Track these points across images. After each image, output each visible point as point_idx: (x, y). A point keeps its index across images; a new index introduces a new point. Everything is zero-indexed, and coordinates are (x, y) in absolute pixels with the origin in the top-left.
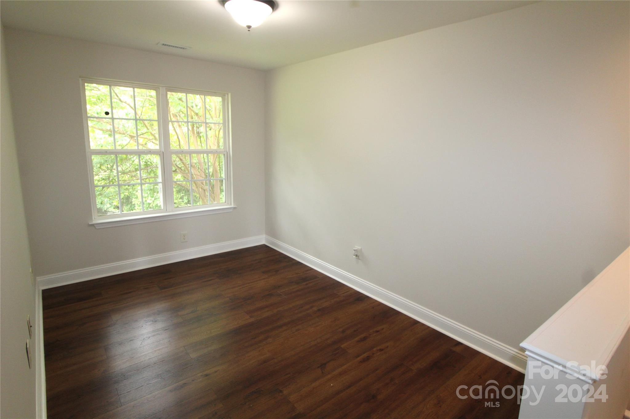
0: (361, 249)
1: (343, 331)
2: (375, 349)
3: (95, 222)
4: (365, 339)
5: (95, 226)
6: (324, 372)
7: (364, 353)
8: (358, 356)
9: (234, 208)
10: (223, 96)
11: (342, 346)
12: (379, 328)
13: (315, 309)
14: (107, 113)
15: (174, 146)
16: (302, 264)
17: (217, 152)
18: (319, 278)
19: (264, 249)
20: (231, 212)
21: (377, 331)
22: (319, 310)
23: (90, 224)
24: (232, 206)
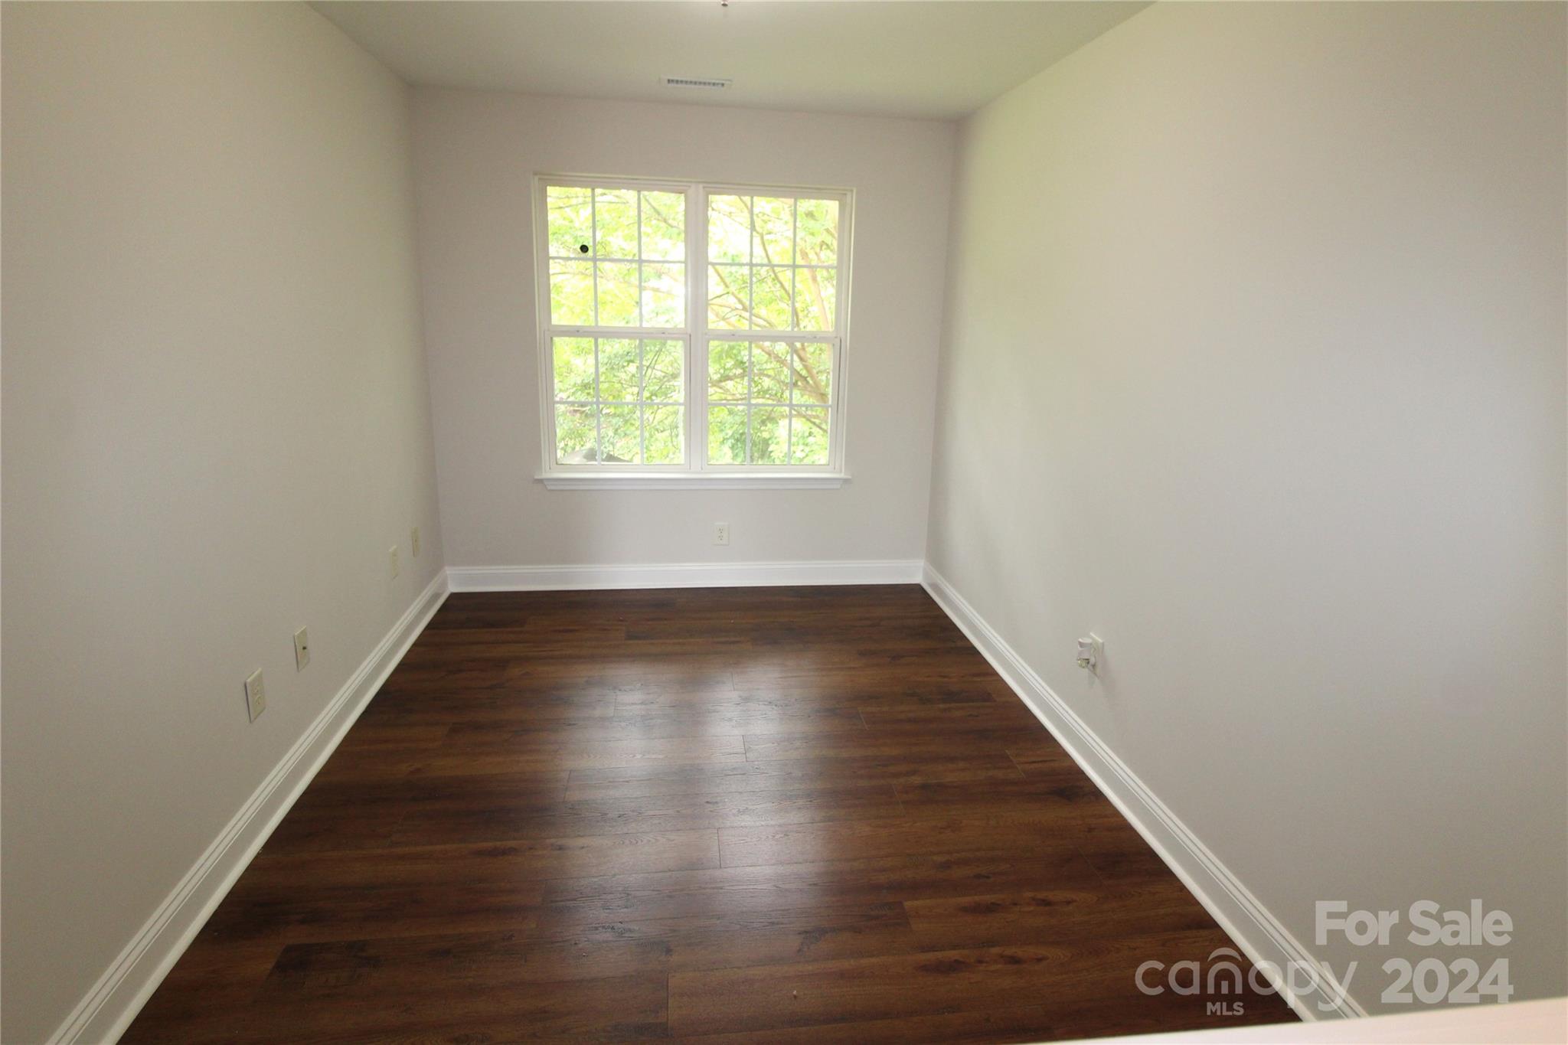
0: (1103, 644)
1: (947, 865)
2: (995, 950)
3: (545, 476)
4: (990, 909)
5: (546, 483)
6: (805, 949)
7: (955, 947)
8: (932, 948)
9: (846, 481)
10: (841, 197)
11: (907, 904)
12: (1058, 895)
13: (917, 780)
14: (584, 249)
15: (714, 323)
16: (978, 653)
17: (815, 337)
18: (995, 701)
19: (915, 593)
20: (837, 489)
21: (1046, 903)
22: (924, 787)
23: (536, 477)
24: (842, 475)
